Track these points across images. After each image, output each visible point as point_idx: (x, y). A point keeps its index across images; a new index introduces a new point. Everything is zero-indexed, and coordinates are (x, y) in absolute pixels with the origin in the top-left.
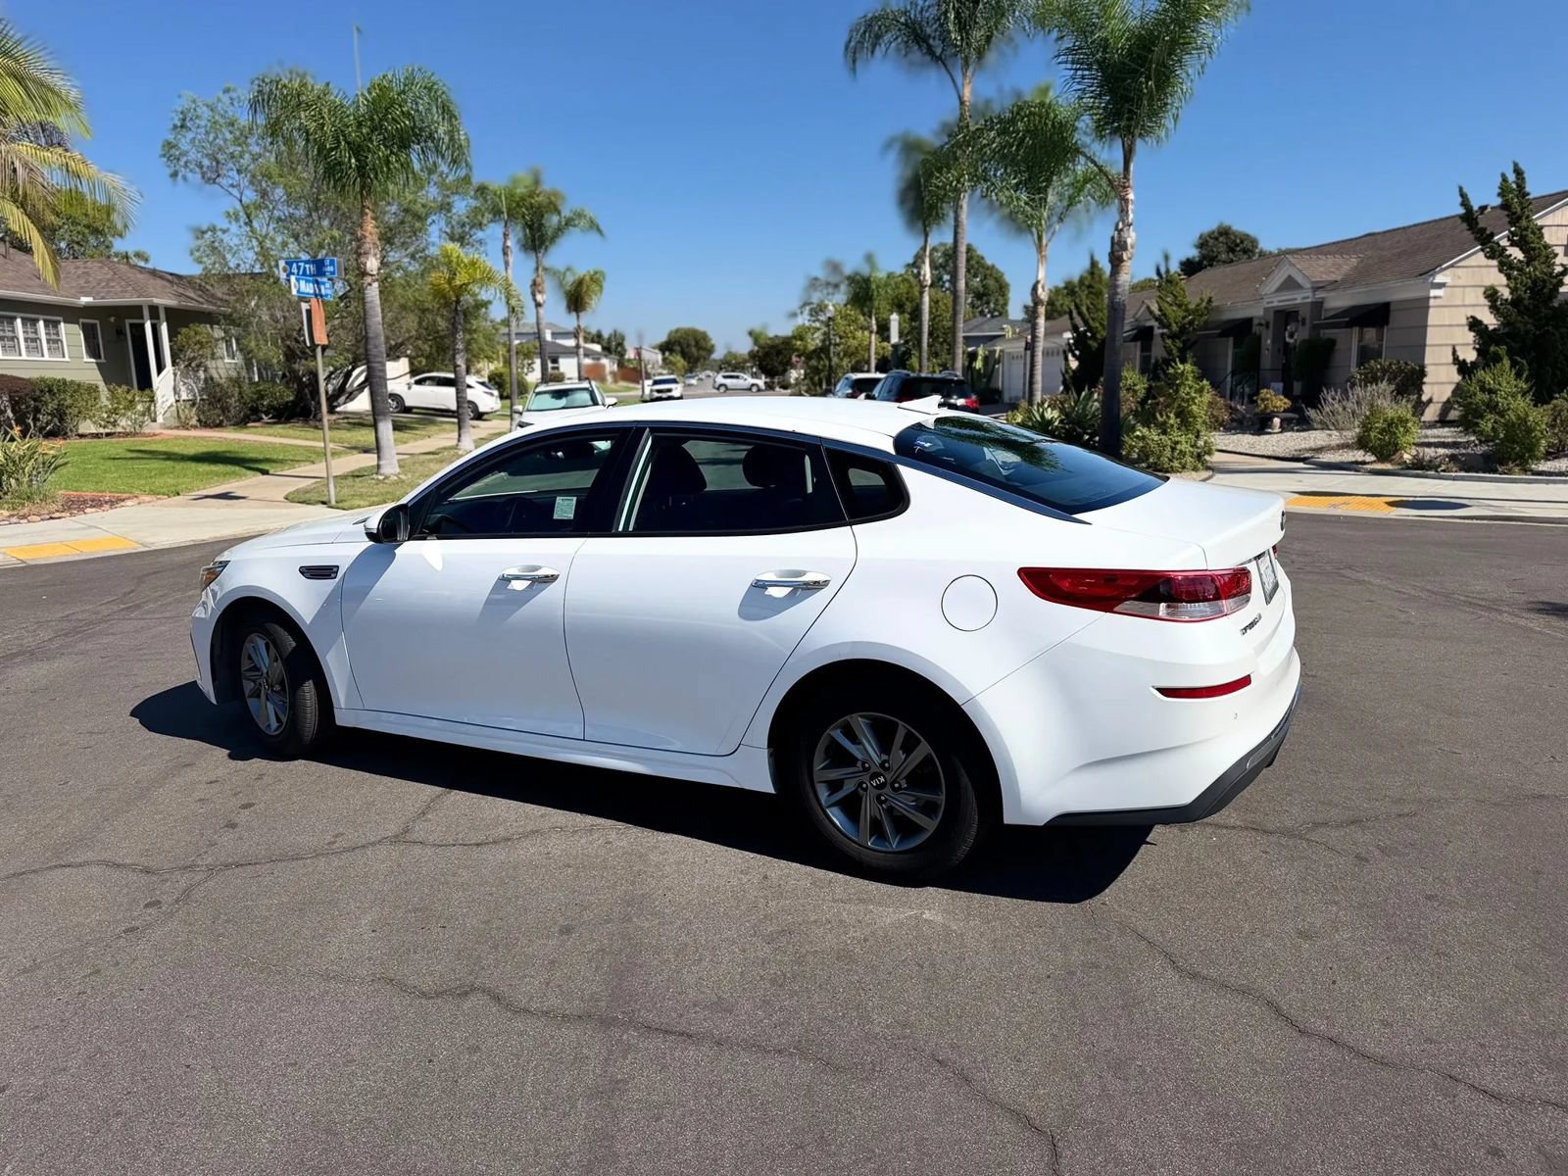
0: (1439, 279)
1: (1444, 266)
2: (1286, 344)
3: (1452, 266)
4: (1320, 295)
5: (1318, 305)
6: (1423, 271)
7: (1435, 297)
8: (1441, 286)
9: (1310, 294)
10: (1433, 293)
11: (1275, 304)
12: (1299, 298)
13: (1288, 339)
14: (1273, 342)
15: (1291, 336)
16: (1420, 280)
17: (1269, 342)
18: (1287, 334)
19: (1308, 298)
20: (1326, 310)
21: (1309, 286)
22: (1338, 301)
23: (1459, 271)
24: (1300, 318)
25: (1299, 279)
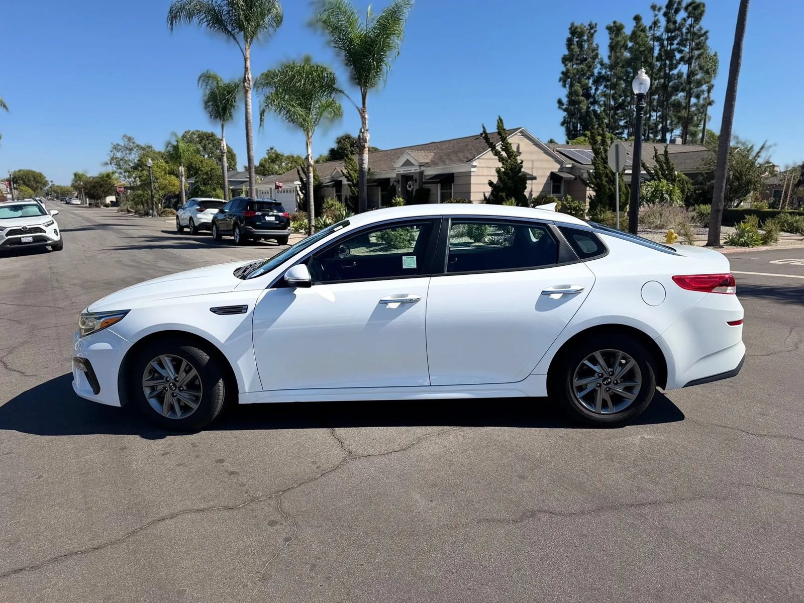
0: (474, 163)
1: (476, 158)
2: (408, 191)
3: (478, 158)
4: (422, 169)
5: (421, 173)
6: (468, 159)
7: (473, 172)
8: (475, 167)
9: (418, 168)
10: (473, 169)
11: (402, 172)
12: (413, 170)
13: (408, 189)
14: (402, 189)
15: (410, 187)
16: (467, 164)
17: (400, 189)
18: (408, 186)
19: (417, 170)
20: (425, 176)
21: (418, 164)
22: (430, 172)
23: (481, 161)
24: (414, 179)
25: (413, 161)
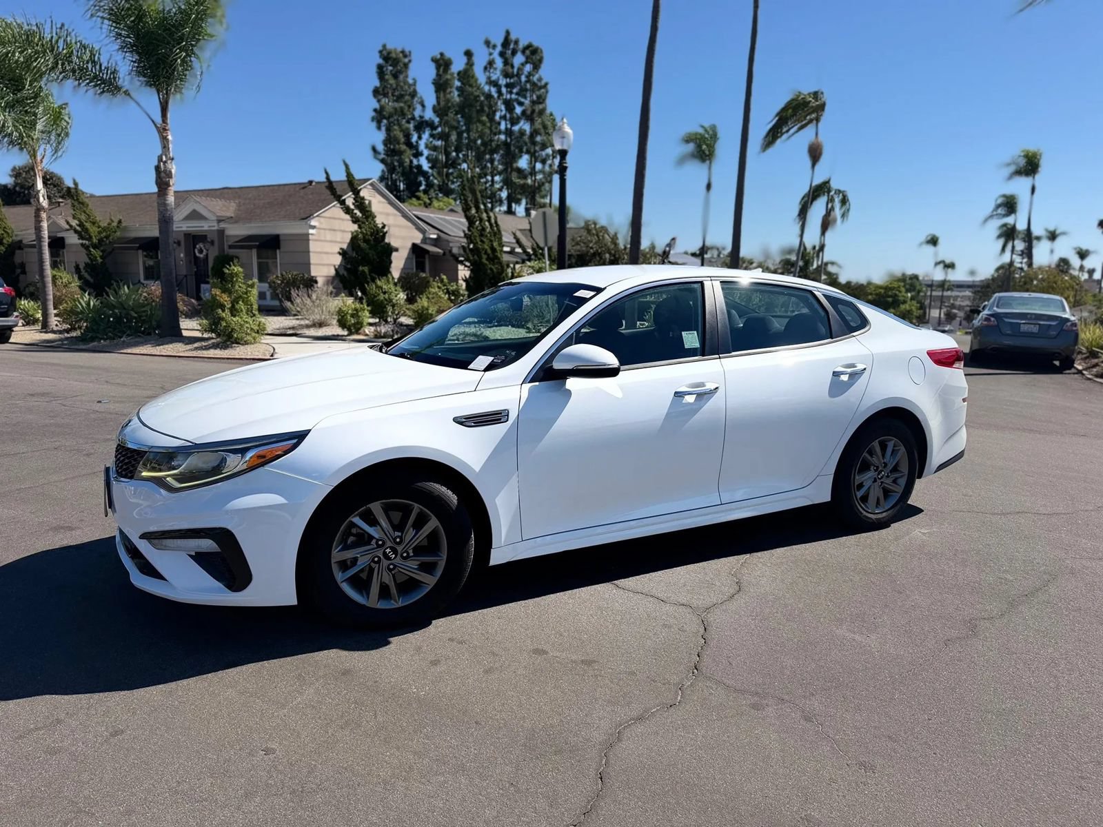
0: (313, 223)
1: (315, 215)
2: (196, 258)
3: (317, 216)
4: (222, 225)
5: (221, 232)
6: (304, 217)
7: (312, 234)
8: (314, 227)
9: (216, 224)
10: (311, 231)
11: (184, 229)
12: (204, 226)
13: (197, 254)
14: (186, 255)
15: (201, 252)
16: (303, 222)
17: (182, 255)
18: (196, 251)
19: (214, 226)
20: (227, 236)
21: (215, 218)
22: (237, 231)
23: (322, 220)
24: (209, 240)
25: (204, 212)
